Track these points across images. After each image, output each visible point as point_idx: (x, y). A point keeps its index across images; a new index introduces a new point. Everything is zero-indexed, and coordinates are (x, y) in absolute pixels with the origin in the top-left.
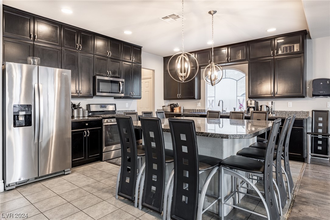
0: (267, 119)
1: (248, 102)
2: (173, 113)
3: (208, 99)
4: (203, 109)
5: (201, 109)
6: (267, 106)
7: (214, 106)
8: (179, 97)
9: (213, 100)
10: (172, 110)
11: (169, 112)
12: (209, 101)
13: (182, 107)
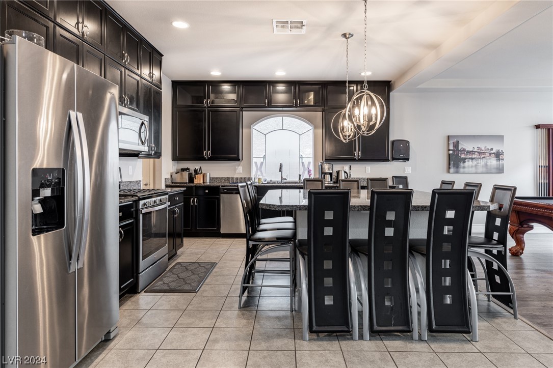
0: (360, 188)
1: (323, 166)
2: (192, 185)
3: (254, 160)
4: (247, 176)
5: (243, 177)
6: (345, 172)
7: (263, 172)
8: (207, 156)
9: (262, 163)
10: (191, 179)
11: (186, 183)
12: (256, 163)
13: (208, 174)
